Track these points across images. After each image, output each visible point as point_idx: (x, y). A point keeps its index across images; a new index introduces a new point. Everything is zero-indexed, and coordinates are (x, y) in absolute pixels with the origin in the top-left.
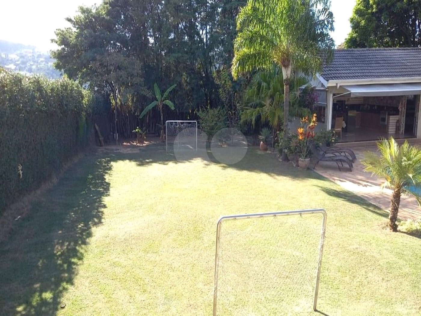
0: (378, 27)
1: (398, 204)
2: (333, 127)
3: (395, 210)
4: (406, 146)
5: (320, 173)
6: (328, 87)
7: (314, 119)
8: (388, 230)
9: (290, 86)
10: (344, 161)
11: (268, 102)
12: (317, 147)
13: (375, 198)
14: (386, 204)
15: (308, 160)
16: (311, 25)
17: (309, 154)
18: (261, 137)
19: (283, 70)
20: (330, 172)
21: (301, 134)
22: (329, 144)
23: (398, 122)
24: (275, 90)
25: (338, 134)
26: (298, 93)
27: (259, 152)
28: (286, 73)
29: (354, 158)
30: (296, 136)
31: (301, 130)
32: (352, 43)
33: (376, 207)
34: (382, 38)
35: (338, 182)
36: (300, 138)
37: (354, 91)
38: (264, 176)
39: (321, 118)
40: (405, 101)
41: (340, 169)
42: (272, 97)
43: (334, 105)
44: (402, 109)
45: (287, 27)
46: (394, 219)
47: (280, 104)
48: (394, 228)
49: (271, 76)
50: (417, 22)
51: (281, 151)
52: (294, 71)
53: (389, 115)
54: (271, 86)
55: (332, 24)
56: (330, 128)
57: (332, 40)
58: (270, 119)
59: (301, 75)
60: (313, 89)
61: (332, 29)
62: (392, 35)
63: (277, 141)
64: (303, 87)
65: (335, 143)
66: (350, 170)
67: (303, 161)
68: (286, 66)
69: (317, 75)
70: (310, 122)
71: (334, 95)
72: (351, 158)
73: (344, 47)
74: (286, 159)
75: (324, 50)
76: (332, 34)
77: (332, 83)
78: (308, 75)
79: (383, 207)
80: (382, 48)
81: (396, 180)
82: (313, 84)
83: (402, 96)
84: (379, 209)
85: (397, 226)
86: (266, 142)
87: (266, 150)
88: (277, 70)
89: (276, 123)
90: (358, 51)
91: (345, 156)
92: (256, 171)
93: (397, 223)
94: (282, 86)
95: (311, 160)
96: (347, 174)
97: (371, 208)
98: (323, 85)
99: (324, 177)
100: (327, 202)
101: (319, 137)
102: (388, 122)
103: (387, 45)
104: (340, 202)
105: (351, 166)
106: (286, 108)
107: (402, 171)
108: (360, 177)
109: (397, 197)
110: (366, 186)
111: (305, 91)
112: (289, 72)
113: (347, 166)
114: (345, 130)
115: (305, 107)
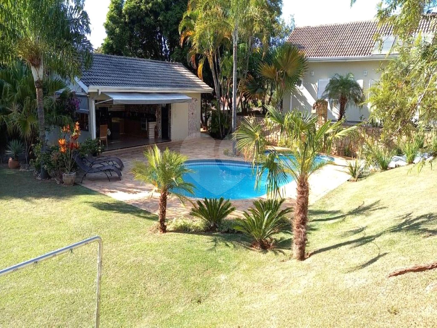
0: (131, 37)
1: (165, 206)
2: (98, 135)
3: (164, 212)
4: (167, 152)
5: (89, 186)
6: (89, 93)
7: (77, 128)
8: (159, 233)
9: (44, 89)
10: (113, 170)
11: (15, 108)
12: (82, 158)
13: (145, 203)
14: (155, 208)
15: (73, 174)
16: (63, 22)
17: (74, 167)
18: (9, 152)
19: (33, 70)
20: (99, 184)
21: (63, 145)
22: (95, 154)
23: (156, 127)
24: (24, 93)
25: (104, 142)
26: (55, 98)
27: (8, 172)
28: (37, 74)
29: (122, 166)
30: (57, 148)
31: (62, 142)
32: (109, 48)
33: (146, 212)
34: (136, 49)
35: (109, 194)
36: (63, 150)
37: (116, 98)
38: (17, 203)
39: (85, 126)
40: (160, 109)
41: (110, 179)
42: (20, 101)
43: (97, 112)
44: (158, 116)
45: (33, 18)
46: (163, 221)
47: (32, 111)
48: (164, 229)
49: (16, 76)
50: (163, 39)
51: (38, 168)
52: (48, 72)
53: (149, 121)
54: (18, 88)
55: (87, 26)
56: (94, 137)
57: (89, 42)
58: (20, 128)
59: (57, 77)
60: (72, 95)
61: (88, 31)
62: (144, 47)
63: (33, 157)
64: (61, 91)
65: (102, 152)
66: (119, 179)
67: (69, 176)
68: (37, 66)
69: (76, 79)
70: (72, 131)
71: (96, 101)
72: (118, 166)
73: (101, 52)
74: (47, 176)
75: (81, 52)
76: (88, 37)
77: (92, 89)
78: (65, 77)
79: (152, 211)
80: (137, 58)
81: (162, 184)
82: (72, 88)
83: (158, 105)
84: (149, 213)
85: (165, 227)
86: (16, 158)
87: (18, 167)
88: (24, 69)
89: (28, 132)
90: (115, 58)
91: (113, 165)
92: (5, 197)
93: (165, 224)
94: (34, 89)
95: (77, 174)
96: (117, 184)
97: (142, 215)
98: (83, 91)
99: (93, 191)
100: (100, 219)
101: (83, 147)
102: (148, 129)
103: (140, 56)
104: (113, 215)
105: (120, 175)
106: (41, 116)
107: (166, 176)
108: (129, 185)
109: (164, 199)
110: (135, 193)
111: (63, 96)
112: (41, 72)
113: (116, 175)
114: (110, 138)
115: (64, 114)
